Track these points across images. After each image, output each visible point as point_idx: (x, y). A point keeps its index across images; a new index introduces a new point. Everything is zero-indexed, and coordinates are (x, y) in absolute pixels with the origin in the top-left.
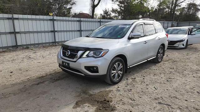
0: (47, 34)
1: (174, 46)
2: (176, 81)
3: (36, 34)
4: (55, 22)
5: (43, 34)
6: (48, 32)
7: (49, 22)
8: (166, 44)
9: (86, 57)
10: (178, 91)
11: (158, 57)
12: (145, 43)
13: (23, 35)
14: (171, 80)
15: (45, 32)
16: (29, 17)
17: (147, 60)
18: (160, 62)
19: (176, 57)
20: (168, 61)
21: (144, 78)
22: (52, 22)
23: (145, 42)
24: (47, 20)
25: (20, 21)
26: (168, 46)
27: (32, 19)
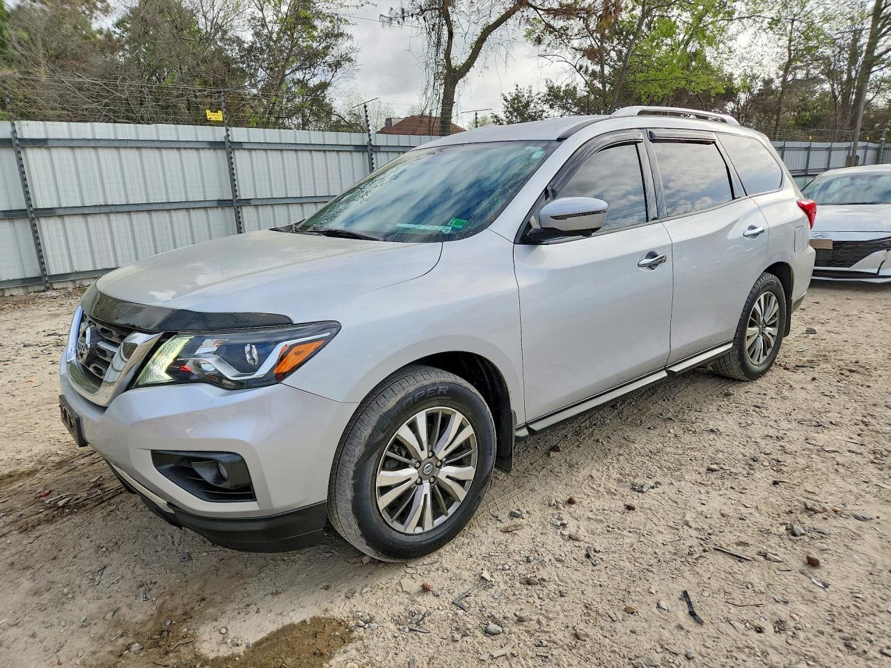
0: (198, 215)
1: (855, 268)
2: (855, 536)
3: (141, 219)
4: (240, 157)
5: (179, 217)
6: (204, 206)
7: (209, 156)
8: (803, 263)
9: (167, 378)
10: (861, 645)
11: (748, 344)
12: (651, 266)
13: (76, 224)
14: (817, 522)
15: (188, 207)
16: (103, 130)
17: (664, 374)
18: (762, 374)
19: (862, 340)
20: (811, 364)
21: (634, 500)
22: (222, 155)
23: (652, 255)
24: (196, 146)
25: (54, 152)
26: (815, 273)
27: (117, 145)
